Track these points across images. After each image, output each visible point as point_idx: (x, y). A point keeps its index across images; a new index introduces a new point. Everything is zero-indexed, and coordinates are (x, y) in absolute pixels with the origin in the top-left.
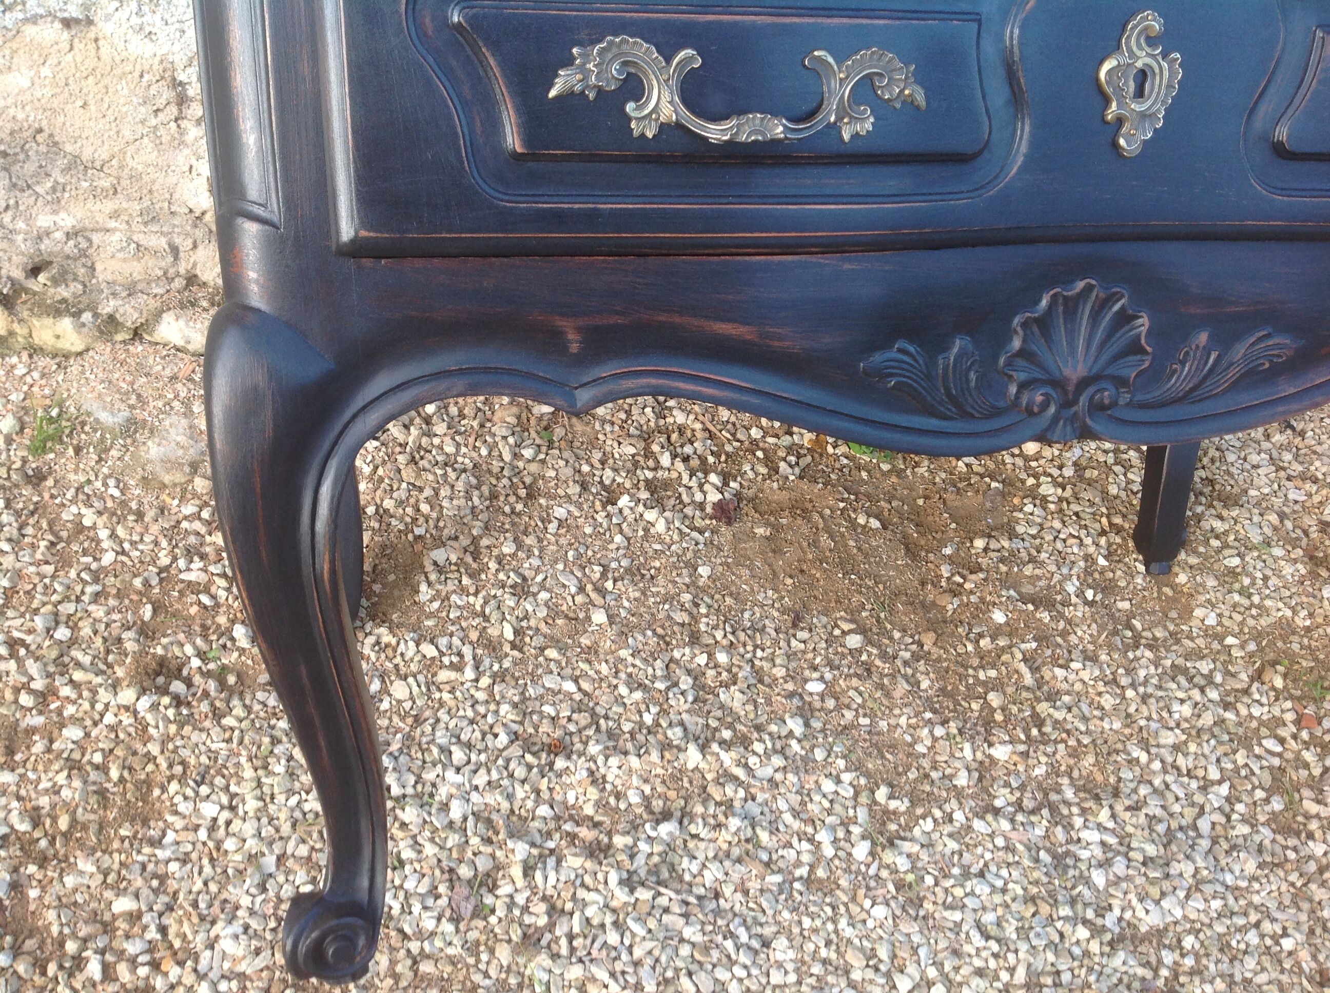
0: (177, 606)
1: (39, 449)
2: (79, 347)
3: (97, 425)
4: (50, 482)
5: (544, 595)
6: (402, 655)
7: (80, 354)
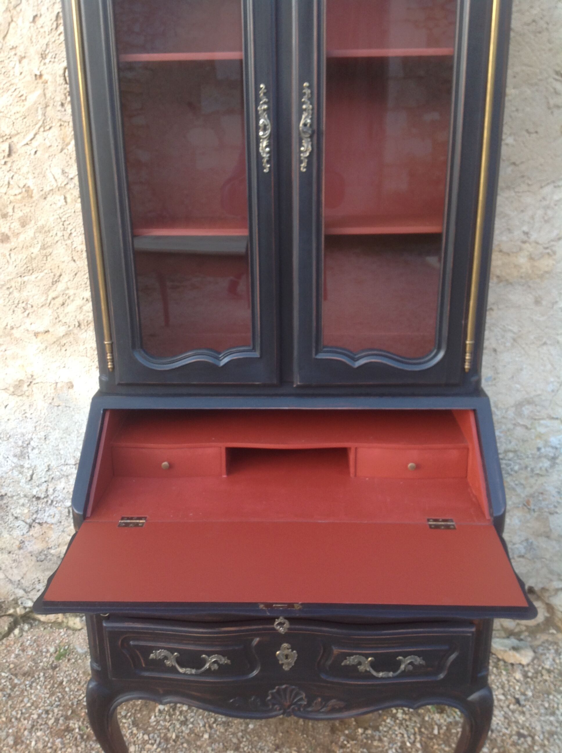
0: (79, 712)
1: (58, 658)
2: (79, 627)
3: (77, 653)
4: (57, 669)
5: (191, 726)
6: (137, 738)
7: (80, 630)
